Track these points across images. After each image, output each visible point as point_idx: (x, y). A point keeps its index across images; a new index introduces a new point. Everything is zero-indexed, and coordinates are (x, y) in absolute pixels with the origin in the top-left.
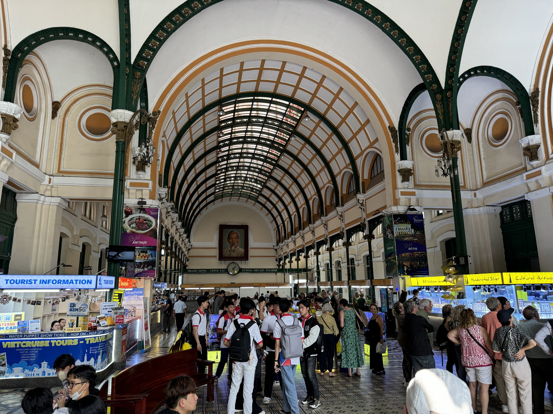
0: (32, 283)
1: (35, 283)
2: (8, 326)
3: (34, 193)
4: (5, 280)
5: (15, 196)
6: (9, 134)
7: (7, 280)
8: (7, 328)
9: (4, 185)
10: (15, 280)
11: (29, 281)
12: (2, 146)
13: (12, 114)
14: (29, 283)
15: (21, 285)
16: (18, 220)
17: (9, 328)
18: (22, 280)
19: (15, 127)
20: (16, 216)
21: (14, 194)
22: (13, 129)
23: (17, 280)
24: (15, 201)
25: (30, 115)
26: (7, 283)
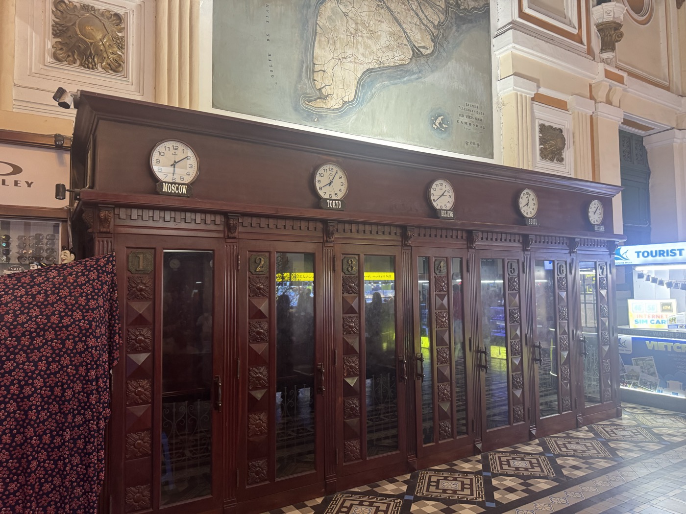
0: (675, 254)
1: (681, 254)
2: (653, 319)
3: (668, 130)
4: (636, 252)
5: (642, 141)
6: (613, 49)
7: (638, 253)
8: (652, 322)
9: (620, 127)
10: (650, 252)
11: (671, 251)
12: (605, 70)
13: (612, 20)
14: (671, 255)
15: (659, 259)
16: (651, 175)
17: (655, 322)
18: (660, 251)
19: (618, 37)
20: (649, 169)
21: (640, 139)
22: (617, 41)
23: (652, 252)
24: (643, 148)
25: (642, 16)
26: (638, 256)
